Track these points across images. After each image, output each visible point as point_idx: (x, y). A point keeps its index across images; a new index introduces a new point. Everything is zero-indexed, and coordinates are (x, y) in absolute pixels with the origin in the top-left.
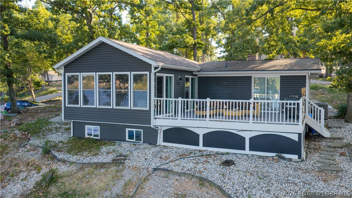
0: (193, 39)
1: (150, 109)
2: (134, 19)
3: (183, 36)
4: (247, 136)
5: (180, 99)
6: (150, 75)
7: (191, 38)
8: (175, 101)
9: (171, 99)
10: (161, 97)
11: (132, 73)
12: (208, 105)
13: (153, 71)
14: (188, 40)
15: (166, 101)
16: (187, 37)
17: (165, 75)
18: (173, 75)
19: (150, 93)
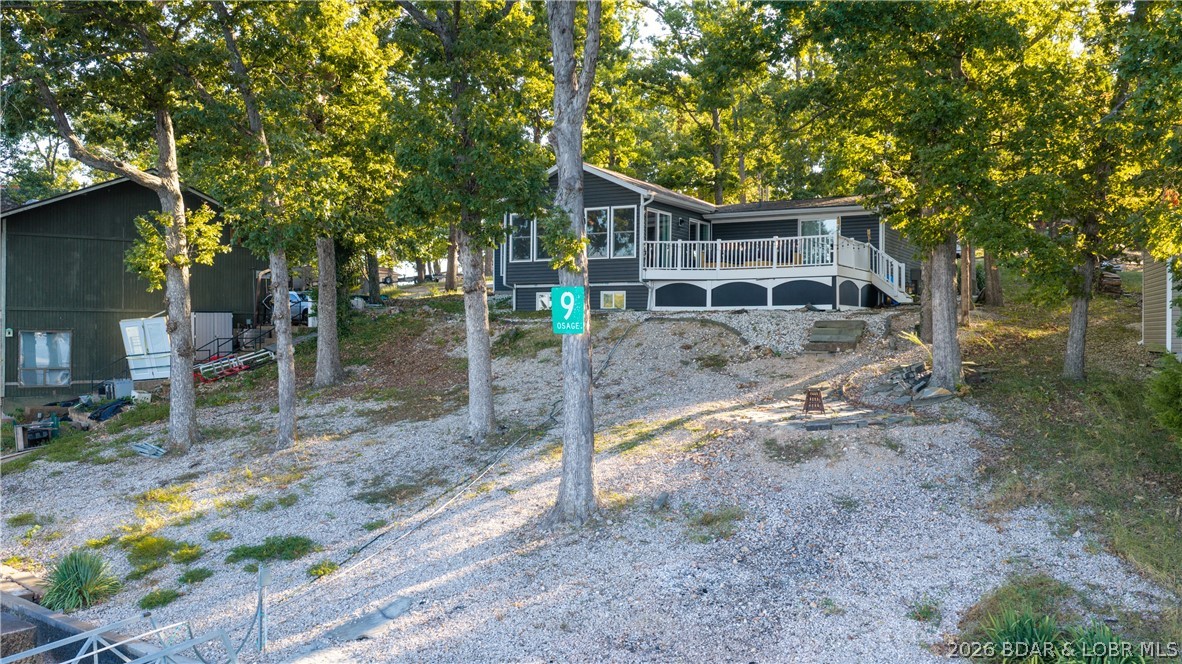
0: (712, 166)
1: (638, 256)
2: (594, 128)
3: (692, 161)
4: (770, 286)
5: (680, 242)
6: (638, 210)
7: (708, 164)
8: (673, 245)
9: (667, 242)
10: (653, 239)
11: (613, 208)
12: (719, 247)
13: (643, 203)
14: (702, 167)
15: (661, 245)
16: (699, 163)
17: (659, 212)
18: (670, 214)
19: (638, 235)
